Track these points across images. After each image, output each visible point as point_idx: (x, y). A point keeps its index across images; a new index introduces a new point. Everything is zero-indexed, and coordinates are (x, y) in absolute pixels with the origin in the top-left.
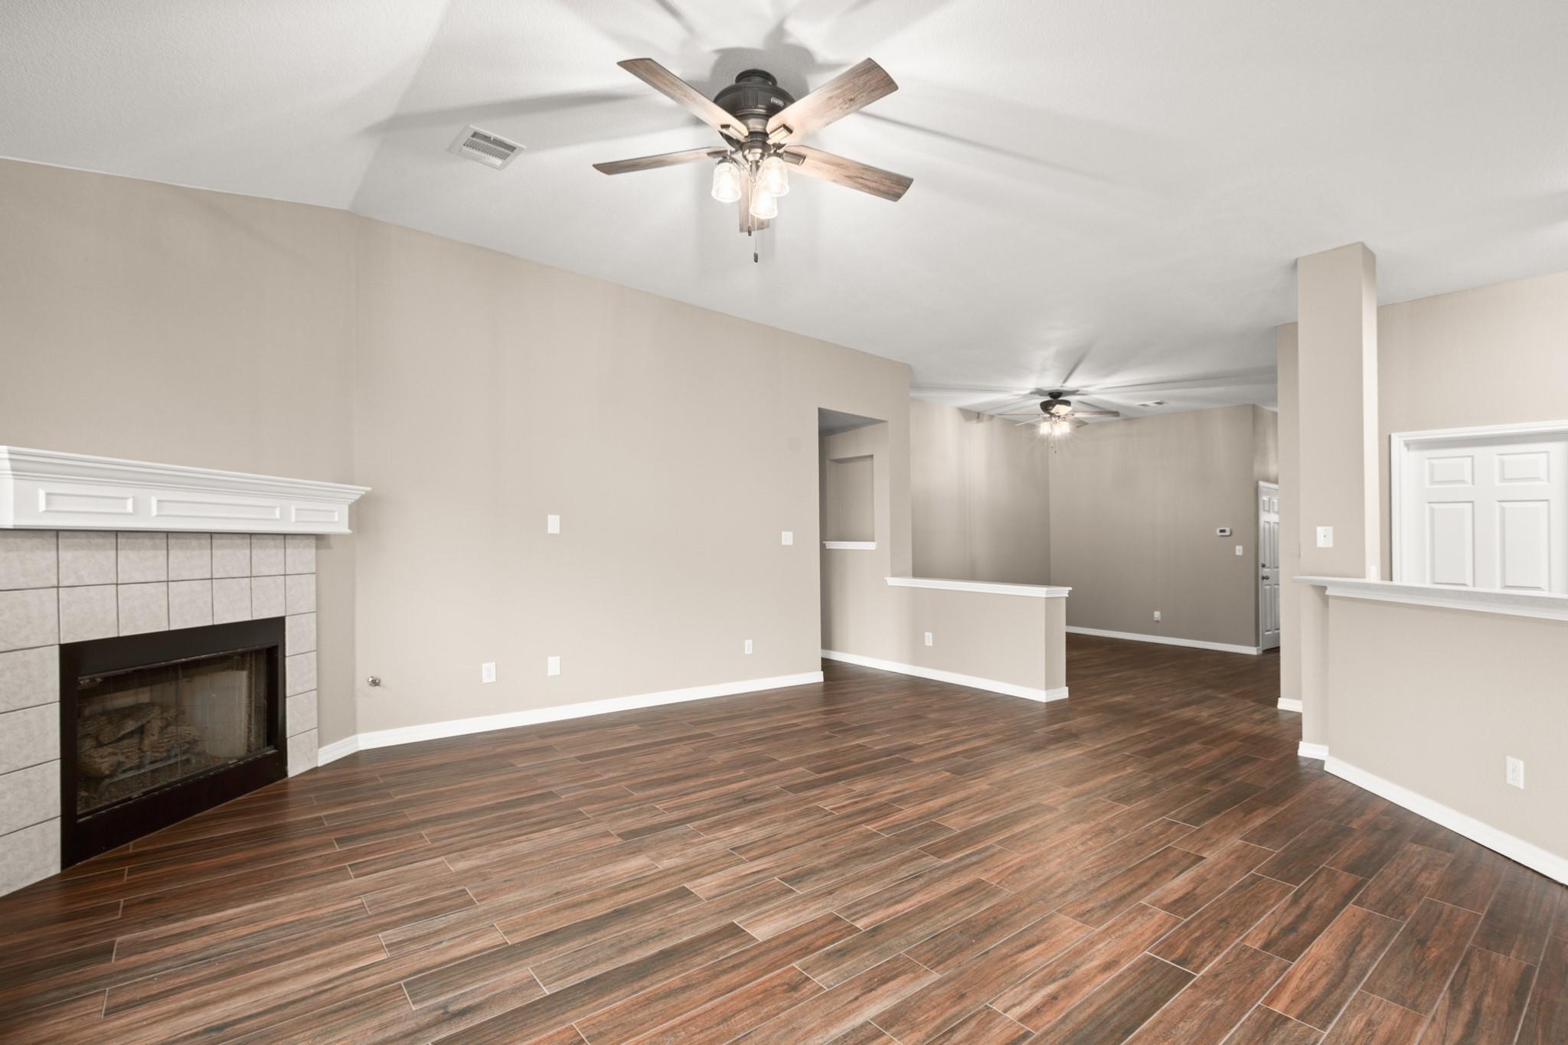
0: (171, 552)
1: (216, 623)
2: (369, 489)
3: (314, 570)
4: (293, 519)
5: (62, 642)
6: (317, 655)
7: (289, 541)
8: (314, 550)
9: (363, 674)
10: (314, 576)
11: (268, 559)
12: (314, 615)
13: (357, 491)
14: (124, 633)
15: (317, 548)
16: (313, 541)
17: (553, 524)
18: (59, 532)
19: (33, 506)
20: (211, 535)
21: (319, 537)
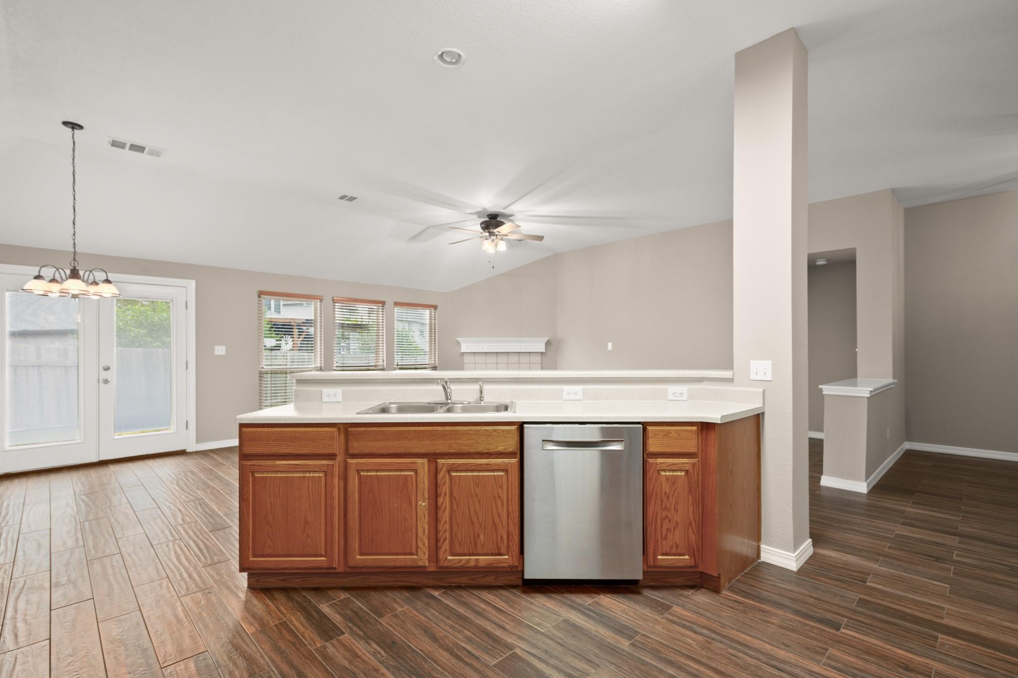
0: (498, 357)
2: (548, 338)
3: (541, 362)
4: (524, 349)
7: (531, 354)
10: (540, 364)
11: (525, 359)
13: (546, 339)
15: (541, 356)
16: (540, 354)
17: (610, 346)
18: (475, 353)
19: (464, 348)
20: (508, 353)
21: (542, 353)
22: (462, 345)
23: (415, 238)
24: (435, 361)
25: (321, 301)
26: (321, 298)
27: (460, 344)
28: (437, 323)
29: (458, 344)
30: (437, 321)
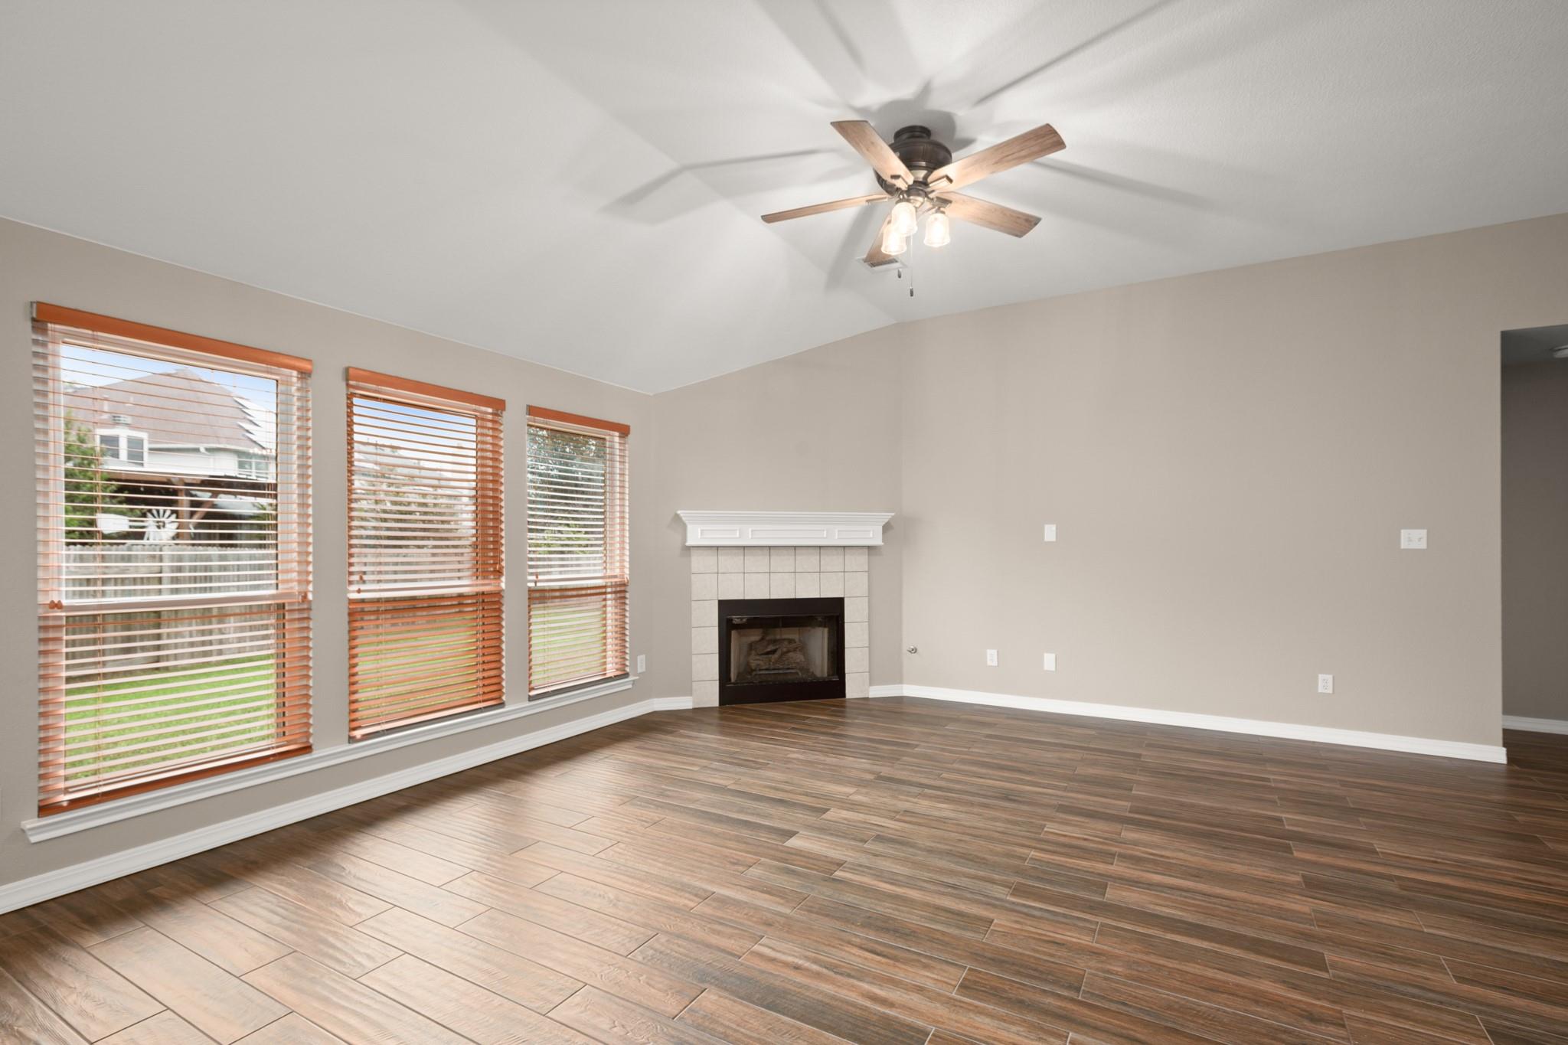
0: (772, 558)
1: (797, 597)
2: (893, 514)
3: (867, 570)
4: (836, 537)
5: (721, 599)
6: (869, 625)
7: (847, 550)
8: (867, 557)
9: (907, 644)
10: (867, 574)
11: (833, 562)
12: (867, 599)
13: (887, 516)
14: (747, 598)
15: (869, 555)
16: (866, 551)
17: (1050, 533)
18: (718, 547)
19: (696, 536)
20: (795, 547)
21: (870, 548)
22: (690, 527)
23: (632, 199)
24: (622, 567)
25: (305, 375)
26: (308, 366)
27: (684, 527)
28: (627, 472)
29: (678, 523)
30: (627, 465)
